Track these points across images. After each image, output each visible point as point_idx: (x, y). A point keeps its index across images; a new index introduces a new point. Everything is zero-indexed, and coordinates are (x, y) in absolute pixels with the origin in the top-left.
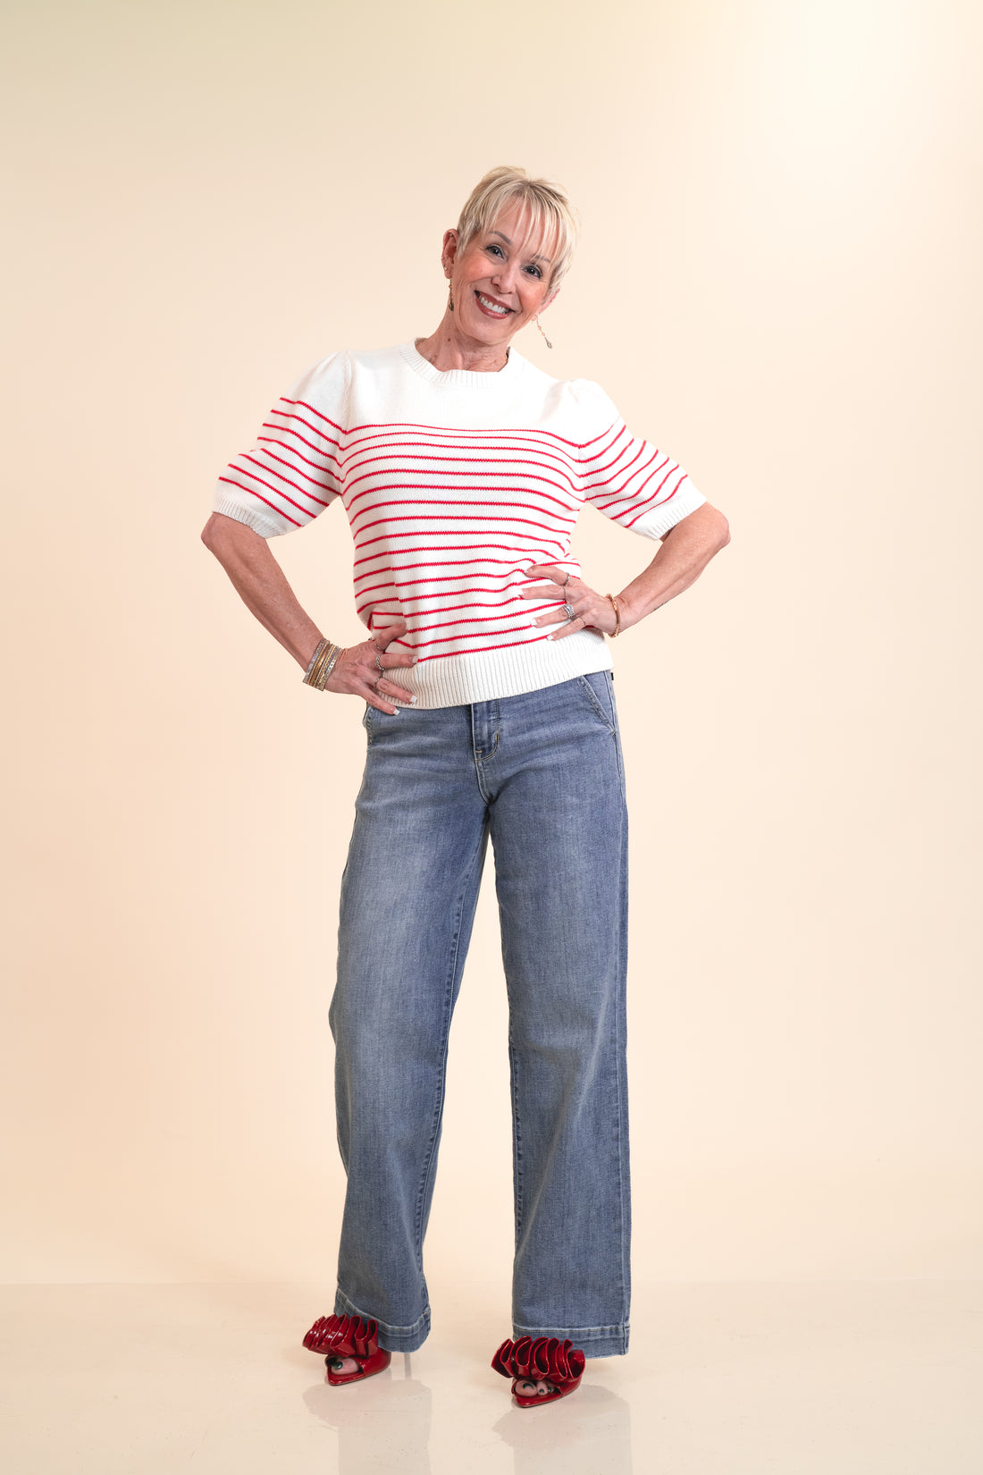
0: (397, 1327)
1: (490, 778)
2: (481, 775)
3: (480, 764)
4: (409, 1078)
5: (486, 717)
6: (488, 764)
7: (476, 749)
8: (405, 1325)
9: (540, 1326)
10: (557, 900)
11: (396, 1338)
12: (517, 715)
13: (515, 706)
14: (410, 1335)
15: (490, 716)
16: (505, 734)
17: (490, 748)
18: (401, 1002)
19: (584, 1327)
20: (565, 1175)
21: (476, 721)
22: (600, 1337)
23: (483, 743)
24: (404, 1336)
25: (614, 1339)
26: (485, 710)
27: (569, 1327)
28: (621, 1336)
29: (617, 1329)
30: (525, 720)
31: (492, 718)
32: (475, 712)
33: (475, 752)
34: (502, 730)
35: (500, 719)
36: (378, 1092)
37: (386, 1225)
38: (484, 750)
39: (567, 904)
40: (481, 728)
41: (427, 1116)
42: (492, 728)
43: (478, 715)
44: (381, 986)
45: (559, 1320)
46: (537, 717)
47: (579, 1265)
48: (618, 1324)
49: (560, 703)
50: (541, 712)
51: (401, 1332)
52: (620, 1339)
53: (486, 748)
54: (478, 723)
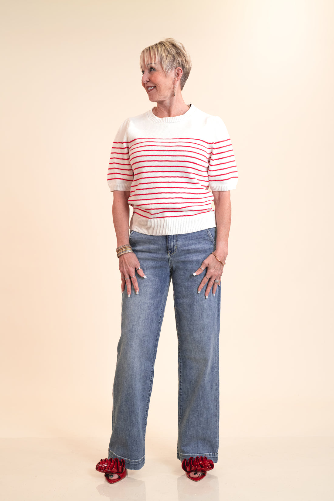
0: (133, 460)
1: (173, 261)
2: (170, 260)
3: (170, 256)
4: (143, 367)
5: (172, 240)
6: (172, 256)
7: (169, 251)
8: (136, 459)
9: (189, 453)
10: (197, 307)
11: (133, 464)
12: (184, 240)
13: (183, 237)
14: (138, 463)
15: (174, 240)
16: (179, 246)
17: (173, 251)
18: (143, 340)
19: (204, 453)
20: (199, 402)
21: (169, 241)
22: (209, 457)
23: (171, 249)
24: (136, 463)
25: (213, 457)
26: (172, 237)
27: (199, 453)
28: (216, 457)
29: (214, 454)
30: (186, 242)
31: (175, 240)
32: (169, 238)
33: (168, 252)
34: (178, 245)
35: (177, 241)
36: (133, 372)
37: (133, 421)
38: (171, 251)
39: (201, 308)
40: (171, 243)
41: (147, 381)
42: (175, 244)
43: (170, 239)
44: (136, 333)
45: (196, 451)
46: (191, 241)
47: (203, 433)
48: (215, 452)
49: (199, 237)
50: (192, 240)
51: (135, 462)
52: (215, 458)
53: (172, 251)
54: (170, 242)
